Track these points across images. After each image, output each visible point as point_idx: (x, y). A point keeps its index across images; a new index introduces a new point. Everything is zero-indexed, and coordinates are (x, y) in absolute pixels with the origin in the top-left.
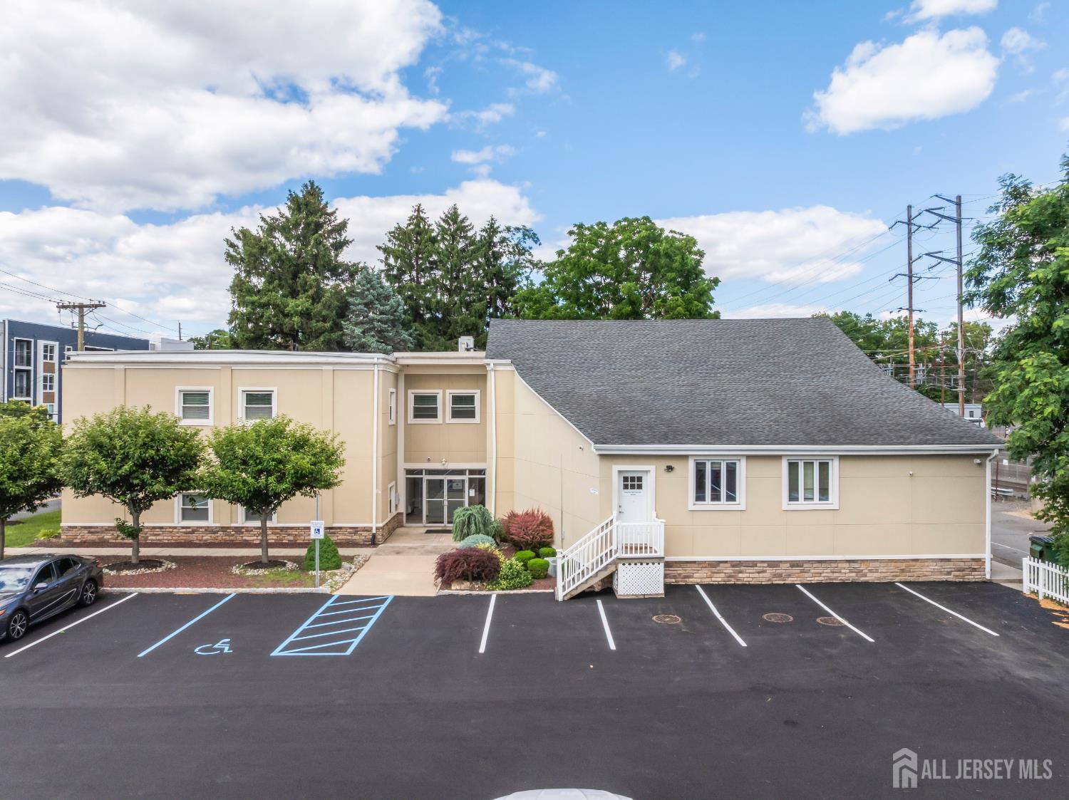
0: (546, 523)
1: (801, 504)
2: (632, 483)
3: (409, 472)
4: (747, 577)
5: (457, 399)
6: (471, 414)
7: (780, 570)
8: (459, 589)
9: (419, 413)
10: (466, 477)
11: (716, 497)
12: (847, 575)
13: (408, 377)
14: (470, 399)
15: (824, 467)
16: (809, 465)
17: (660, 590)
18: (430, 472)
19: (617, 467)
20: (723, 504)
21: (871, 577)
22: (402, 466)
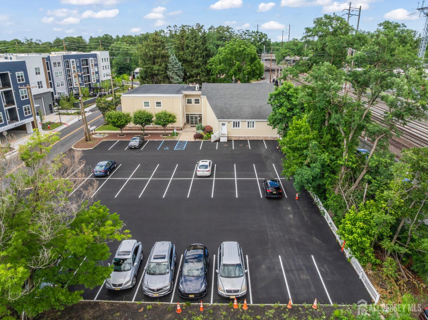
0: (212, 128)
1: (250, 128)
2: (223, 124)
3: (187, 114)
4: (241, 139)
5: (196, 100)
6: (198, 103)
7: (246, 138)
8: (197, 140)
9: (188, 103)
10: (198, 116)
11: (236, 127)
12: (256, 139)
13: (186, 96)
14: (198, 100)
15: (253, 122)
16: (251, 122)
17: (227, 141)
18: (191, 114)
19: (221, 122)
20: (237, 128)
21: (260, 139)
22: (185, 113)
